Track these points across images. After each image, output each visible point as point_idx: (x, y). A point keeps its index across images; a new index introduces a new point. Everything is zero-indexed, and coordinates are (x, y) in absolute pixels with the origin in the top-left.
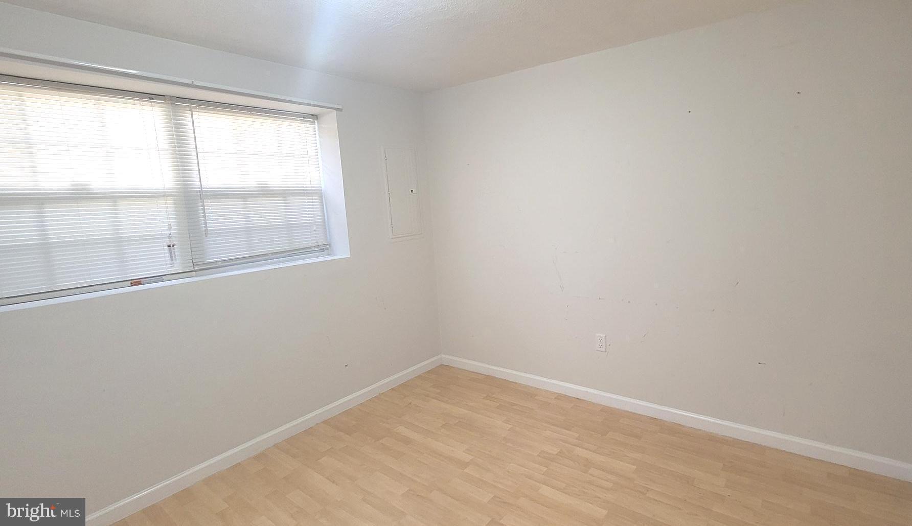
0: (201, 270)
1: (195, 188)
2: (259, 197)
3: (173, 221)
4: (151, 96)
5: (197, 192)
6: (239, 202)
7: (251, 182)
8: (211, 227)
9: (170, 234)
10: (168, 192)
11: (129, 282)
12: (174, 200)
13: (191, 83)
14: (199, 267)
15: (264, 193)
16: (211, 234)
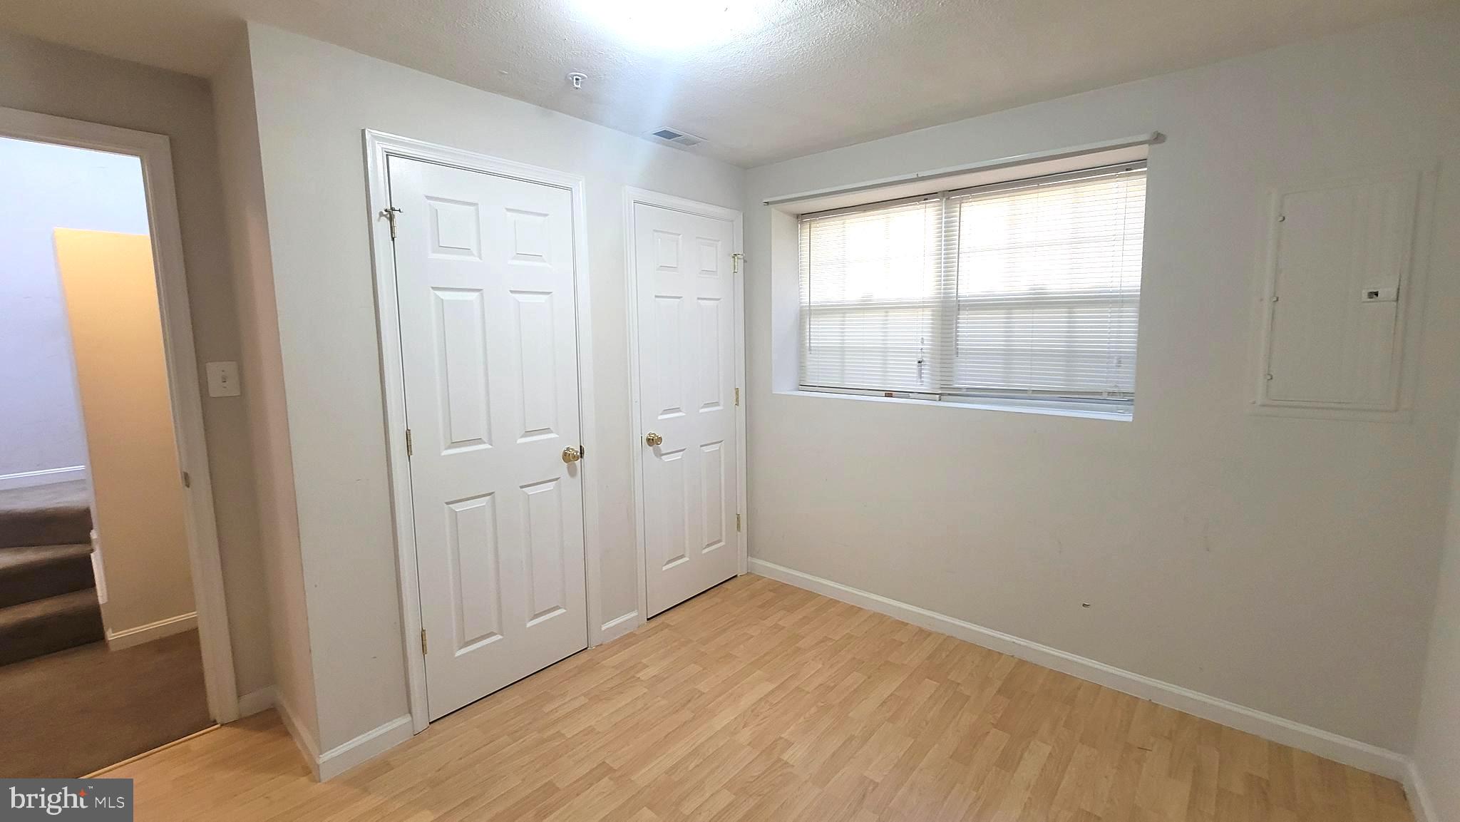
0: (949, 394)
1: (951, 297)
2: (1030, 308)
3: (927, 336)
4: (926, 197)
5: (953, 301)
6: (1000, 316)
7: (1021, 286)
8: (963, 349)
9: (922, 349)
10: (929, 302)
11: (884, 392)
12: (933, 311)
13: (916, 177)
14: (947, 392)
15: (1038, 302)
16: (962, 353)
